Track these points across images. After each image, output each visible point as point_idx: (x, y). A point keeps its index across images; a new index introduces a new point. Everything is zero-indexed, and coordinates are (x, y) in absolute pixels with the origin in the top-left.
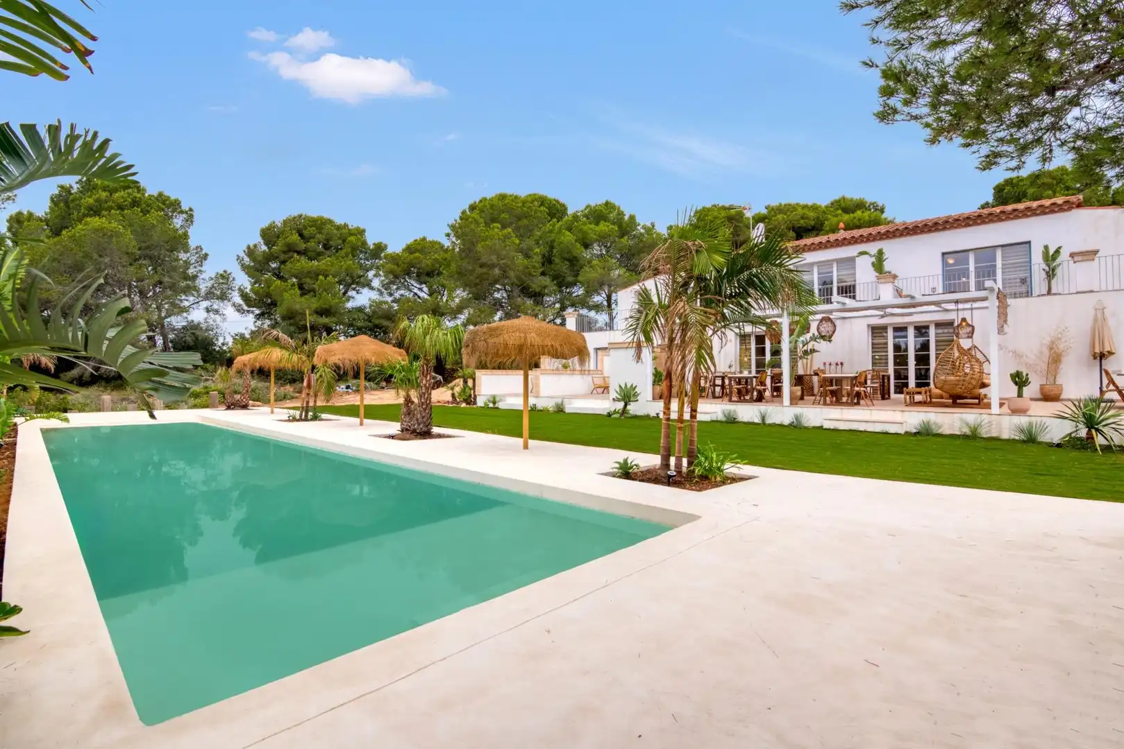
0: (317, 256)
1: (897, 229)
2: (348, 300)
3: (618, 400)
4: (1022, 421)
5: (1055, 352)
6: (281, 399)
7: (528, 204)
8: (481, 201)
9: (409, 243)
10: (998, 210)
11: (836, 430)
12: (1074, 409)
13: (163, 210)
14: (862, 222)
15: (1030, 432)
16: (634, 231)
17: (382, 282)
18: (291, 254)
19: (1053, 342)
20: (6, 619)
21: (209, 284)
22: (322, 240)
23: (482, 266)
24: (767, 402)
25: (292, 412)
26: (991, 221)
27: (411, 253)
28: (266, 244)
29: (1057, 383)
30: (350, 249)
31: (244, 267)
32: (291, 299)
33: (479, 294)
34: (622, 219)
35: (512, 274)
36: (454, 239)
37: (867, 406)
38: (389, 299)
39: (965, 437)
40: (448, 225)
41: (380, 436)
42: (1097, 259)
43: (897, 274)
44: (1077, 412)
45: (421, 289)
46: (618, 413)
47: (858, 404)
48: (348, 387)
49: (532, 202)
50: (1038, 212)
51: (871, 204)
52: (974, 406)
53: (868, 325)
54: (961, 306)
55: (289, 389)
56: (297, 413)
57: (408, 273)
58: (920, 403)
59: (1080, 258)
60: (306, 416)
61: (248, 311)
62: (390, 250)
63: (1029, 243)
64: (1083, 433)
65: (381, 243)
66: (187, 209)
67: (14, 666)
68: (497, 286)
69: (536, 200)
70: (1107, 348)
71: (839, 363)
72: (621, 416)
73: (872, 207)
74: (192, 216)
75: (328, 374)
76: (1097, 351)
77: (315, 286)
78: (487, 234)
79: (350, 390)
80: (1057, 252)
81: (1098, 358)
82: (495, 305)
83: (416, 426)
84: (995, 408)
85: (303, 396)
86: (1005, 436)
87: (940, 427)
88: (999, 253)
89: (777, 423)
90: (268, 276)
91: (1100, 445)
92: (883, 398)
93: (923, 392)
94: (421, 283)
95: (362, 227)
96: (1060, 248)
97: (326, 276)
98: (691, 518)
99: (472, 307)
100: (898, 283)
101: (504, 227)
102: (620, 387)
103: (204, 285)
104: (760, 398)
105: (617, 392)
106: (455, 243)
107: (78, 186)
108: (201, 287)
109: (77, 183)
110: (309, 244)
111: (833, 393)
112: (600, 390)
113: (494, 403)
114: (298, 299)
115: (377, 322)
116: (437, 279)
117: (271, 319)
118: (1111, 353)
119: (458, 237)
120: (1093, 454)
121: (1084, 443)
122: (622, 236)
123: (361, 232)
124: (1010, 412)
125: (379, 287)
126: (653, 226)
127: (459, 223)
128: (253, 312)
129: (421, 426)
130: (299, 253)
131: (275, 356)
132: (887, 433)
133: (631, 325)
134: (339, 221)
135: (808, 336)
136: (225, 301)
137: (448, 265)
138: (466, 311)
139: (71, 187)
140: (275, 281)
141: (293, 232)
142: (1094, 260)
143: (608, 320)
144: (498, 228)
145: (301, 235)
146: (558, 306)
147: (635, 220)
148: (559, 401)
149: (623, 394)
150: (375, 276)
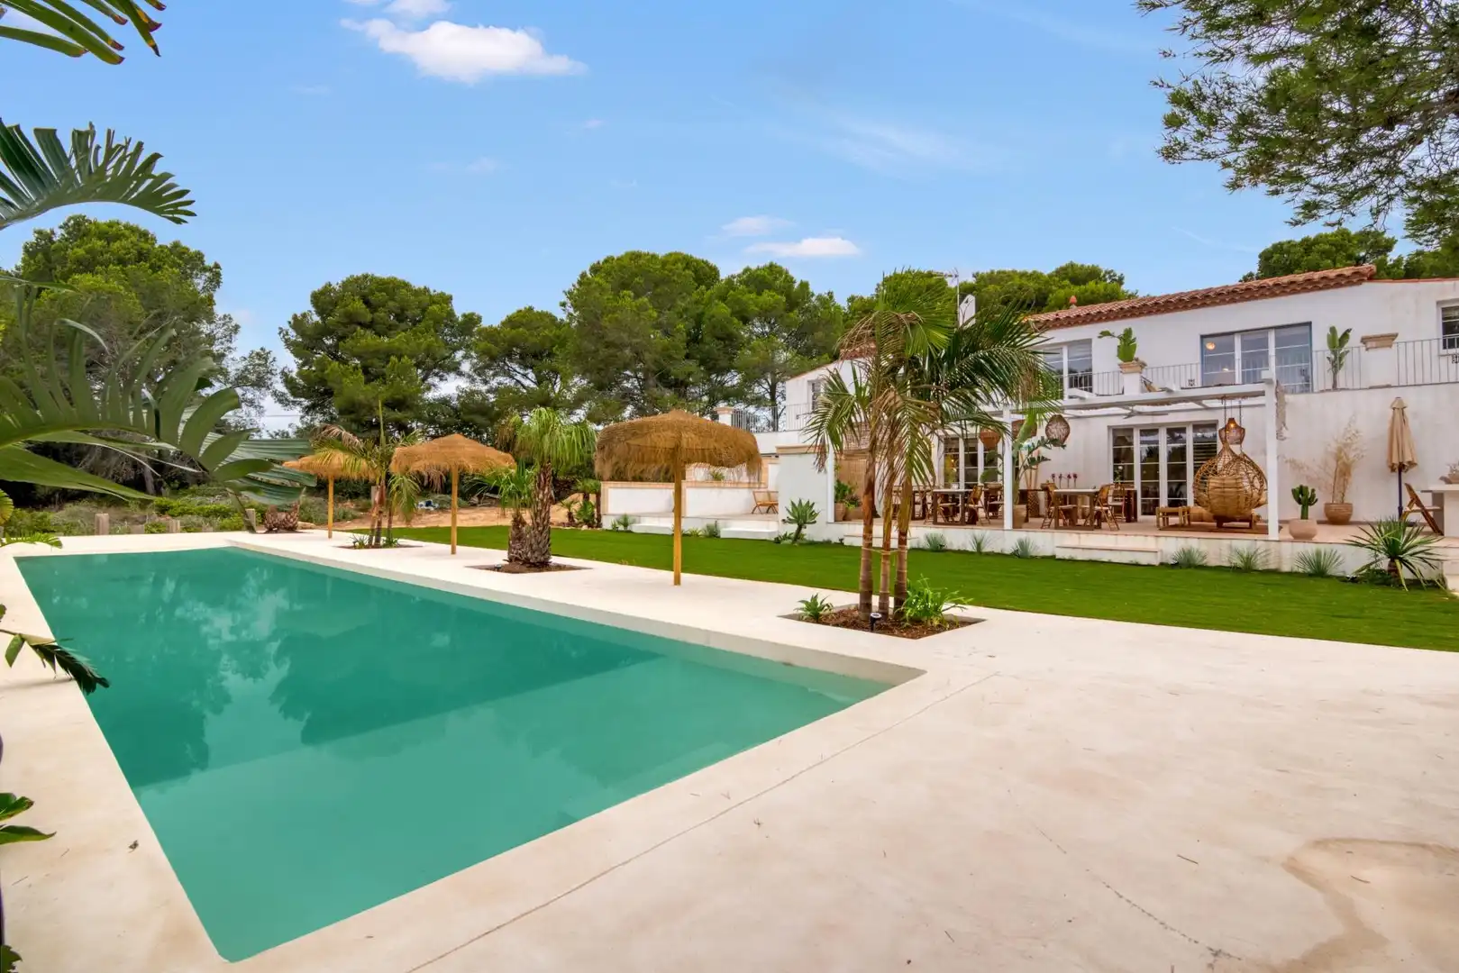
0: (388, 330)
1: (1144, 305)
2: (429, 389)
3: (791, 521)
4: (1308, 549)
5: (1344, 463)
6: (341, 518)
7: (668, 267)
8: (606, 261)
9: (510, 313)
10: (1270, 282)
11: (1072, 561)
12: (1373, 534)
13: (179, 266)
14: (1095, 296)
15: (1318, 563)
16: (807, 302)
17: (473, 365)
18: (354, 326)
19: (1340, 450)
20: (11, 816)
21: (241, 366)
22: (394, 309)
23: (608, 345)
24: (982, 524)
25: (358, 536)
26: (1263, 296)
27: (513, 327)
28: (319, 313)
29: (1345, 502)
30: (432, 322)
31: (289, 344)
32: (354, 387)
33: (603, 383)
34: (791, 287)
35: (647, 356)
36: (571, 310)
37: (1112, 530)
38: (484, 388)
39: (1235, 569)
40: (564, 292)
41: (481, 568)
42: (1394, 346)
43: (1146, 361)
44: (1377, 538)
45: (525, 376)
46: (789, 538)
47: (1099, 527)
48: (428, 504)
49: (675, 263)
50: (1321, 286)
51: (1107, 272)
52: (1244, 530)
53: (1109, 427)
54: (1228, 403)
55: (349, 505)
56: (366, 538)
57: (510, 355)
58: (1175, 527)
59: (1374, 344)
60: (378, 541)
61: (294, 402)
62: (485, 324)
63: (1309, 324)
64: (1384, 564)
65: (473, 314)
66: (212, 265)
67: (27, 882)
68: (628, 372)
69: (679, 260)
70: (1408, 458)
71: (1072, 476)
72: (793, 543)
73: (1107, 276)
74: (218, 275)
75: (409, 485)
76: (1395, 461)
77: (384, 370)
78: (616, 304)
79: (432, 509)
80: (1346, 335)
81: (1397, 470)
82: (624, 396)
83: (529, 554)
84: (1273, 533)
85: (374, 515)
86: (1286, 568)
87: (1204, 557)
88: (1272, 336)
89: (996, 551)
90: (320, 355)
91: (1406, 580)
92: (1129, 520)
93: (1180, 513)
94: (526, 367)
95: (448, 293)
96: (1349, 331)
97: (400, 357)
98: (913, 673)
99: (595, 401)
100: (1147, 374)
101: (637, 296)
102: (793, 504)
103: (233, 368)
104: (973, 520)
105: (788, 510)
106: (572, 315)
107: (63, 231)
108: (229, 370)
109: (61, 227)
110: (378, 314)
111: (1067, 513)
112: (764, 509)
113: (626, 525)
114: (364, 387)
115: (466, 418)
116: (547, 361)
117: (324, 414)
118: (1412, 464)
119: (576, 307)
120: (1397, 591)
121: (1386, 577)
122: (790, 309)
123: (447, 299)
124: (1291, 537)
125: (470, 373)
126: (831, 297)
127: (578, 290)
128: (300, 404)
129: (536, 555)
130: (362, 325)
131: (337, 461)
132: (1137, 565)
133: (814, 423)
134: (417, 283)
135: (1035, 440)
136: (263, 389)
137: (562, 345)
138: (586, 405)
139: (53, 233)
140: (330, 363)
141: (357, 298)
142: (1390, 346)
143: (771, 418)
144: (630, 296)
145: (367, 302)
146: (705, 398)
147: (807, 288)
148: (712, 523)
149: (797, 515)
150: (465, 357)
